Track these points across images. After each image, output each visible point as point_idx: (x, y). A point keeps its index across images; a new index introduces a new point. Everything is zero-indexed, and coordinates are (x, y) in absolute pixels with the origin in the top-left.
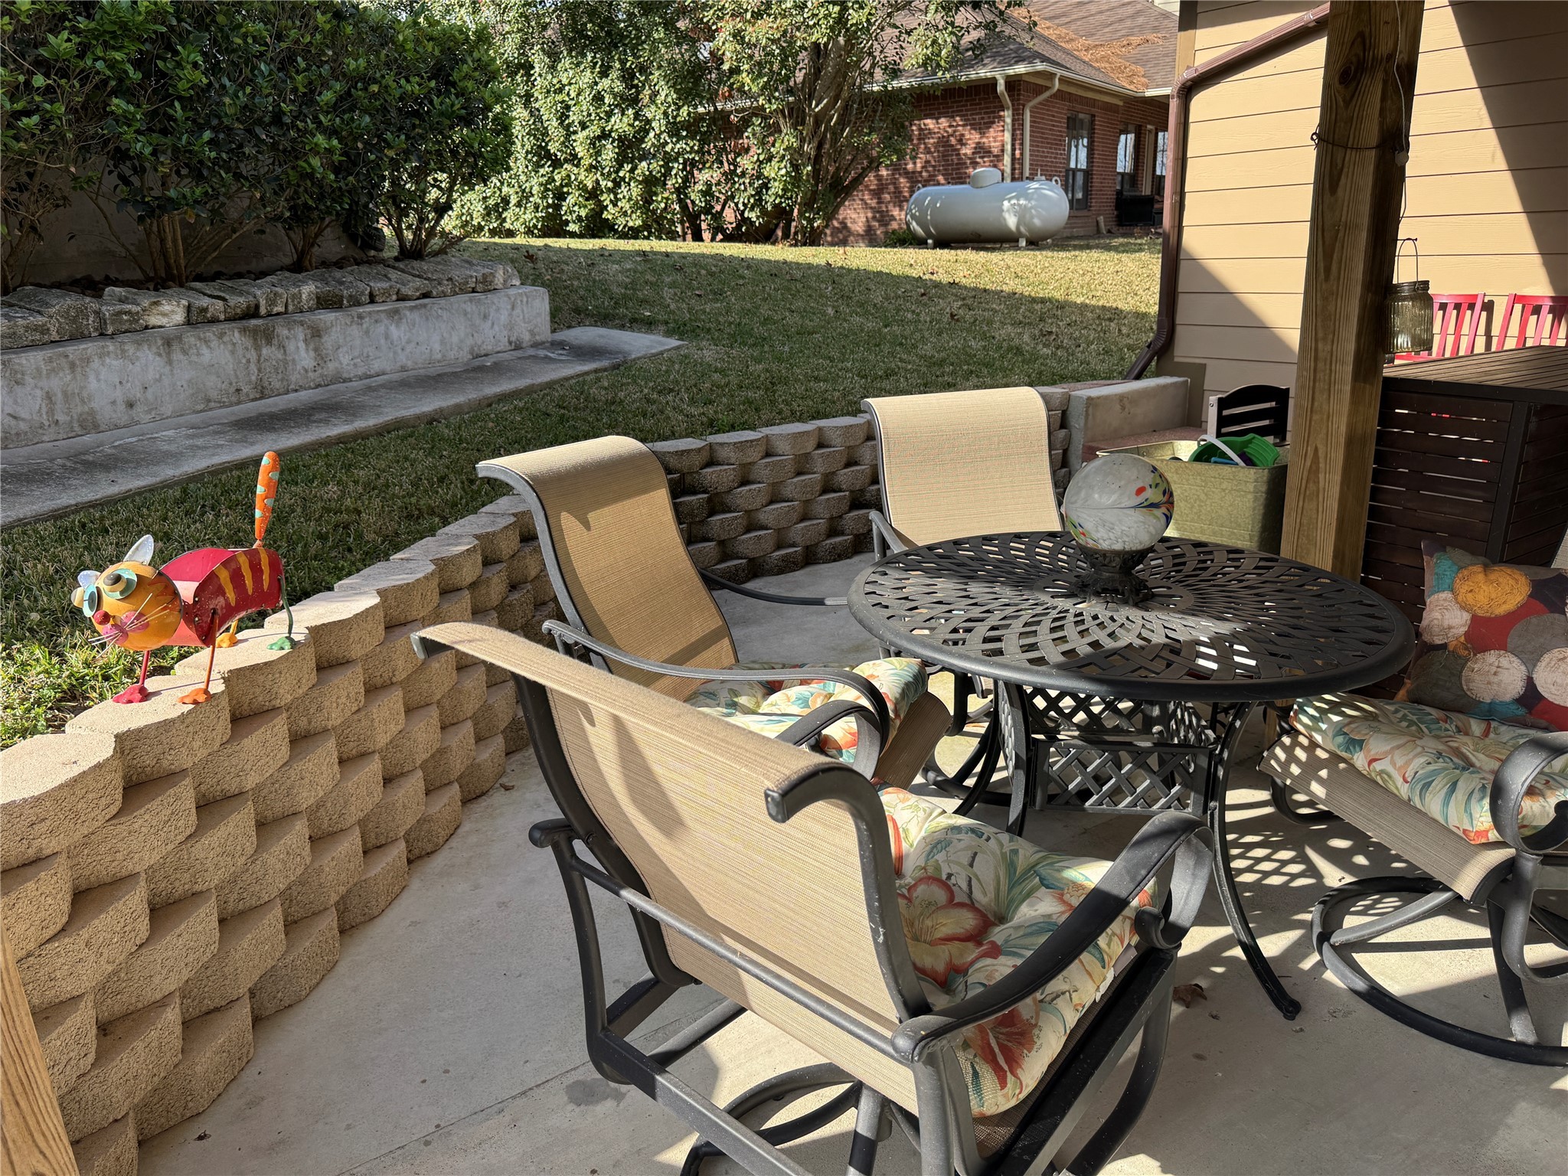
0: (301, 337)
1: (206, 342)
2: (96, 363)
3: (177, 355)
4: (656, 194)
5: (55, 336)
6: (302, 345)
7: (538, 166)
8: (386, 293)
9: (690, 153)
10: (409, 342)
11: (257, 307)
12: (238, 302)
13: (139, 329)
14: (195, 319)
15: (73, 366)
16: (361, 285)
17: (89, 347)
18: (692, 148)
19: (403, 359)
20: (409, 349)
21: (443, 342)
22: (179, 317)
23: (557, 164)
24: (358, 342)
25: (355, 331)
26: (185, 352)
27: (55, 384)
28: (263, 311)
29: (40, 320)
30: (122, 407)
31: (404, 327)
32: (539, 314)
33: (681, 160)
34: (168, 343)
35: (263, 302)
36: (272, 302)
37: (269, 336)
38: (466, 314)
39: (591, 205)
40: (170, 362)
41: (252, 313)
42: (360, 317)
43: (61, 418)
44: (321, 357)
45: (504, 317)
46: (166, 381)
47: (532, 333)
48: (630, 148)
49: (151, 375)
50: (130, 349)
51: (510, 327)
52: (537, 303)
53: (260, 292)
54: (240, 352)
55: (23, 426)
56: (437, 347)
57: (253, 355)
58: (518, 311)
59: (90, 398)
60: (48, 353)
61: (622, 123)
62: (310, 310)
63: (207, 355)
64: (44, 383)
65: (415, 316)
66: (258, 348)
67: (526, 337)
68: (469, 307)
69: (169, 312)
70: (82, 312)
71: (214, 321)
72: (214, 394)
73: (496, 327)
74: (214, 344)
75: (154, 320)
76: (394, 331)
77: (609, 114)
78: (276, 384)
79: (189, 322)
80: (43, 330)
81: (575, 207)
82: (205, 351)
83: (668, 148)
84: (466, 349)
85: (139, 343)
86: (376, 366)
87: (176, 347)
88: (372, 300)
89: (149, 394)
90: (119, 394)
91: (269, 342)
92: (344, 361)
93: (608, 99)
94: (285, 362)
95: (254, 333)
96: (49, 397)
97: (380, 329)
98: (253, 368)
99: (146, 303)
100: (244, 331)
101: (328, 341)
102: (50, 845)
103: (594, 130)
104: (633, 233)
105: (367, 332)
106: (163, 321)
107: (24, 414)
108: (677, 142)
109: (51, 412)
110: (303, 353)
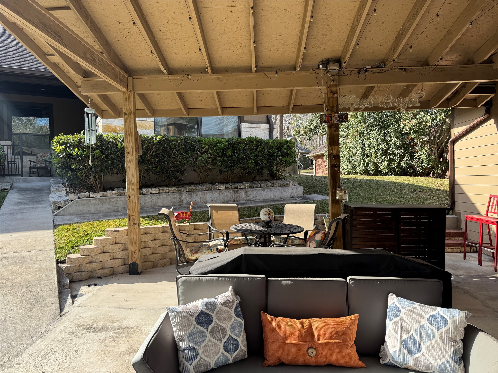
0: (243, 192)
1: (226, 192)
2: (208, 194)
3: (221, 194)
4: (392, 164)
5: (205, 190)
6: (243, 194)
7: (363, 157)
8: (264, 186)
9: (401, 153)
10: (266, 195)
11: (237, 187)
12: (235, 186)
13: (216, 189)
14: (226, 189)
15: (205, 194)
16: (259, 184)
17: (208, 192)
18: (401, 152)
19: (264, 198)
20: (265, 196)
21: (274, 195)
22: (224, 188)
23: (368, 156)
24: (255, 194)
25: (254, 192)
26: (222, 193)
27: (202, 196)
28: (238, 188)
29: (203, 187)
30: (211, 201)
31: (265, 192)
32: (300, 191)
33: (399, 155)
34: (220, 192)
35: (238, 186)
36: (240, 186)
37: (237, 192)
38: (280, 190)
39: (375, 167)
40: (220, 195)
41: (237, 188)
42: (256, 190)
43: (202, 201)
44: (247, 196)
45: (290, 191)
46: (218, 197)
47: (297, 195)
48: (385, 152)
49: (216, 196)
50: (214, 192)
51: (291, 193)
52: (299, 189)
53: (238, 185)
54: (232, 194)
55: (196, 202)
56: (272, 196)
57: (234, 195)
58: (294, 190)
59: (207, 199)
60: (202, 192)
61: (383, 146)
62: (247, 188)
63: (226, 194)
64: (200, 196)
65: (268, 190)
66: (235, 194)
67: (296, 195)
68: (281, 189)
69: (222, 187)
70: (209, 187)
71: (230, 189)
72: (226, 200)
73: (287, 193)
74: (227, 192)
75: (220, 188)
76: (263, 192)
77: (380, 144)
78: (237, 200)
79: (225, 189)
80: (203, 189)
81: (371, 167)
82: (226, 193)
83: (395, 152)
84: (279, 197)
85: (215, 192)
86: (258, 198)
87: (221, 192)
88: (261, 187)
89: (215, 199)
90: (211, 199)
91: (237, 193)
92: (251, 197)
93: (380, 141)
94: (240, 196)
95: (235, 191)
96: (201, 198)
97: (260, 192)
98: (234, 197)
99: (219, 186)
100: (233, 191)
101: (248, 193)
102: (152, 233)
103: (376, 148)
104: (386, 174)
105: (257, 192)
106: (221, 189)
107: (197, 200)
108: (397, 150)
109: (200, 200)
110: (243, 195)
